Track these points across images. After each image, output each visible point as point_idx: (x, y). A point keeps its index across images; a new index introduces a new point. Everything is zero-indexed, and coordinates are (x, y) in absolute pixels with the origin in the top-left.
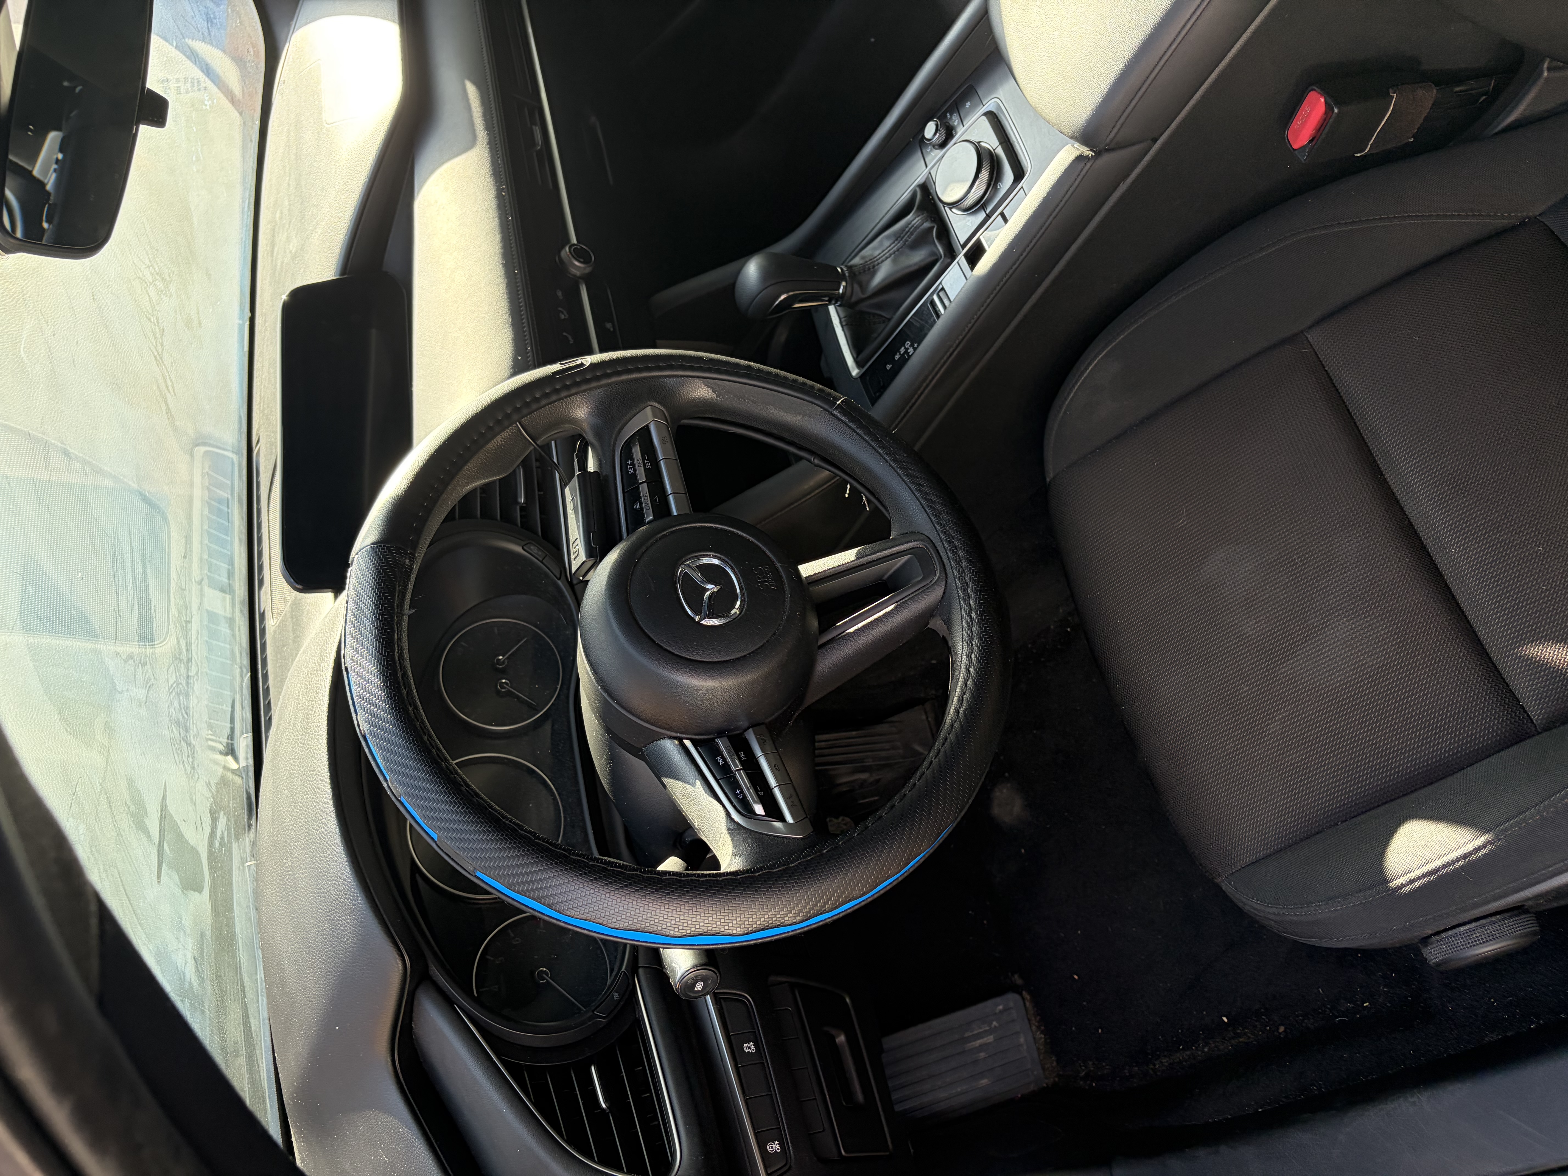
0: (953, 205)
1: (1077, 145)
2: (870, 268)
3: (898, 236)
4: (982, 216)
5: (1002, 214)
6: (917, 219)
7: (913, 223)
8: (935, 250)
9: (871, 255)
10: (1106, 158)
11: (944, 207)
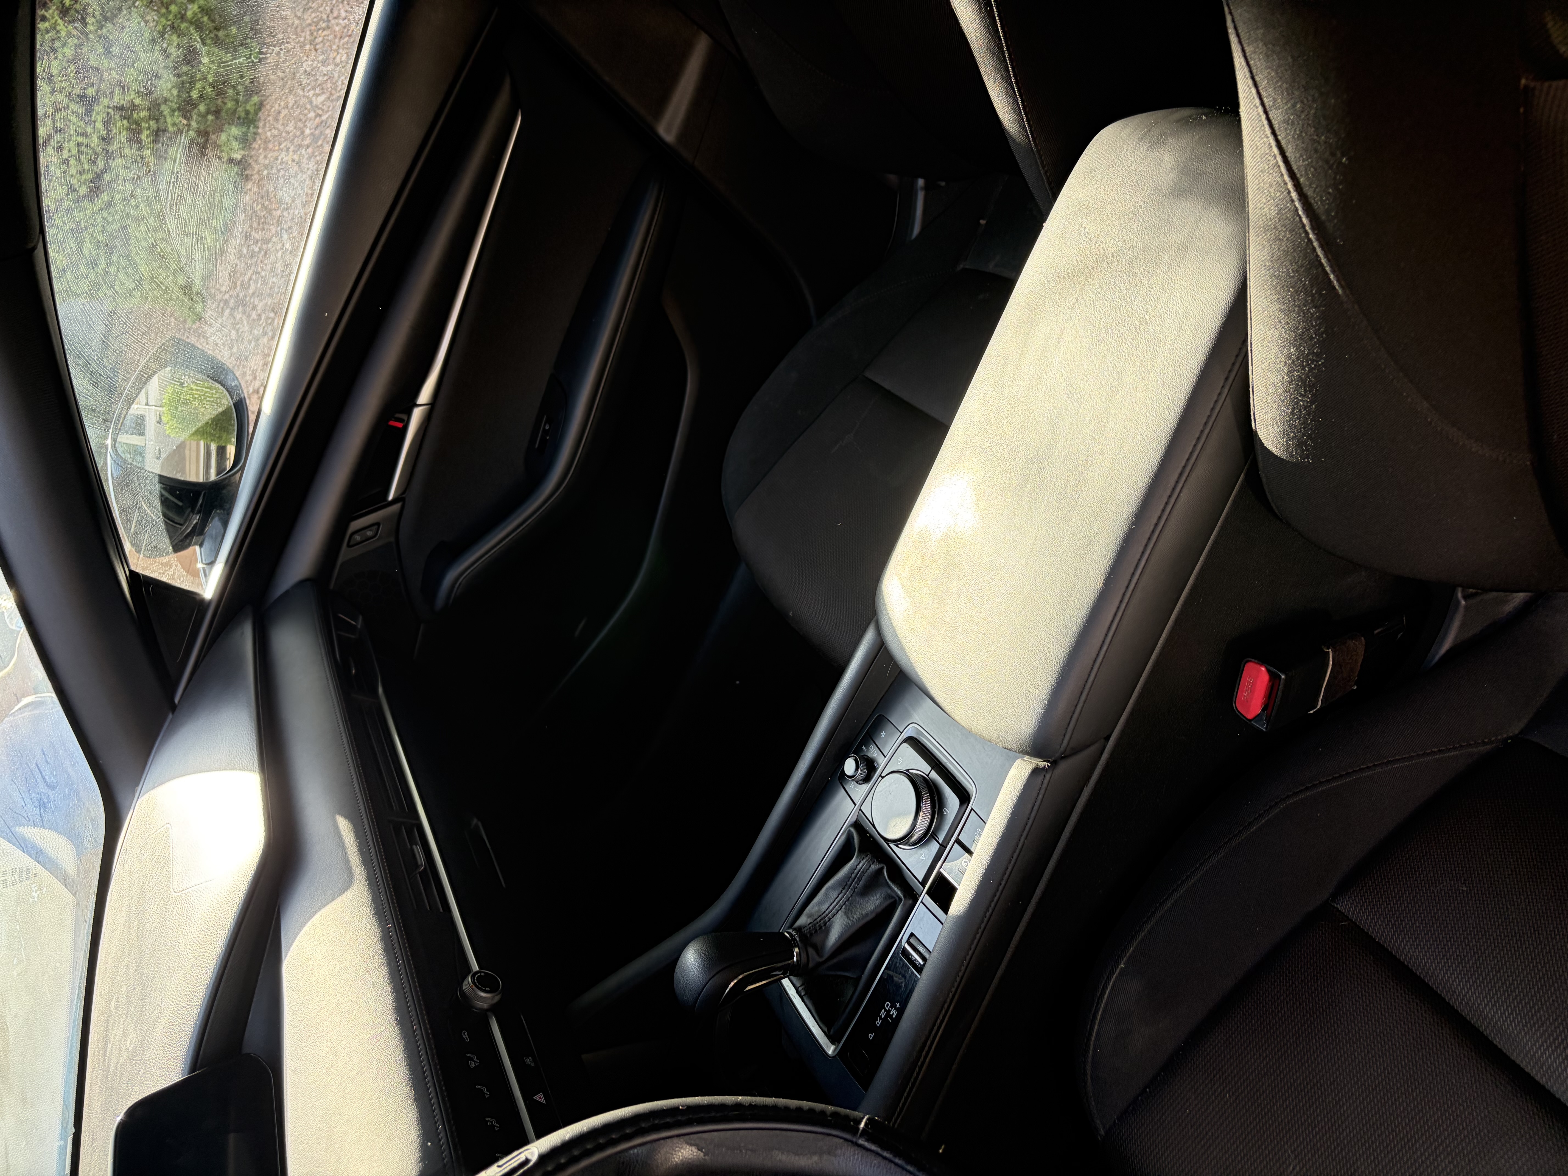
0: (898, 842)
1: (1026, 758)
2: (822, 926)
3: (844, 884)
4: (934, 847)
5: (958, 842)
6: (862, 863)
7: (859, 867)
8: (889, 891)
9: (819, 910)
10: (1063, 766)
11: (888, 844)
